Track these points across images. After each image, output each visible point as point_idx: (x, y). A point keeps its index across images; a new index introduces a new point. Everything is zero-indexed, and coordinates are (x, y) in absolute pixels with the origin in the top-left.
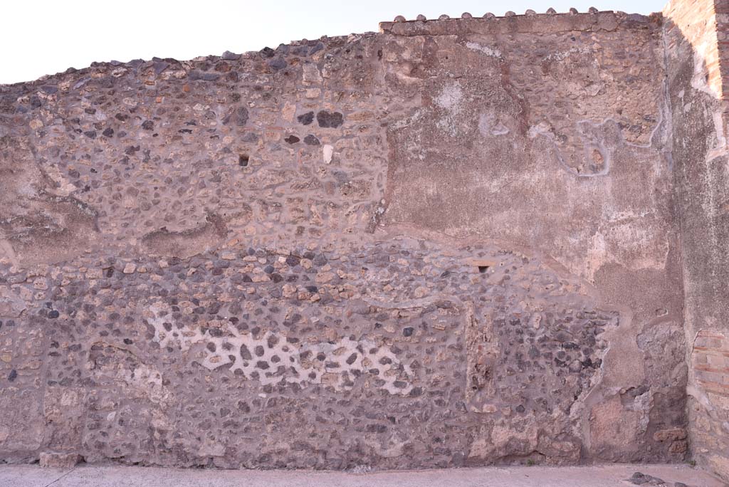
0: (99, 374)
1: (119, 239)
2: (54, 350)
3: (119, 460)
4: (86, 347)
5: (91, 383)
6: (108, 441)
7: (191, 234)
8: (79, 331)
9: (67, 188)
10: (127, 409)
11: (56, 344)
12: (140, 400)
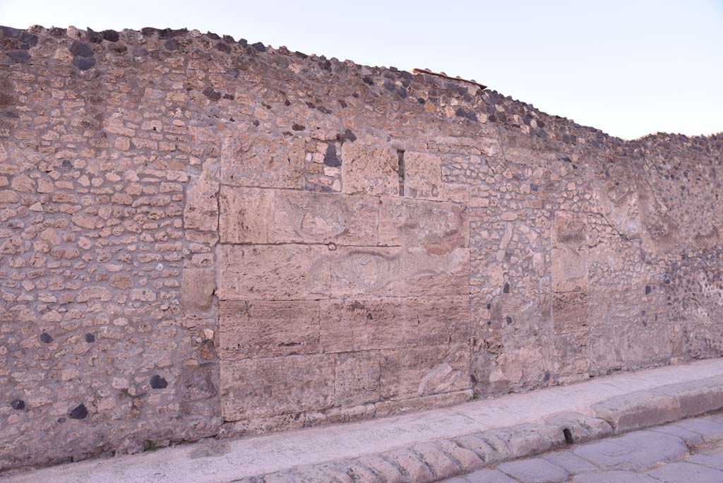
0: (686, 313)
1: (686, 238)
2: (669, 301)
3: (696, 358)
4: (680, 299)
5: (683, 318)
6: (692, 348)
7: (709, 236)
8: (677, 290)
9: (664, 209)
10: (697, 330)
11: (669, 298)
12: (700, 325)
